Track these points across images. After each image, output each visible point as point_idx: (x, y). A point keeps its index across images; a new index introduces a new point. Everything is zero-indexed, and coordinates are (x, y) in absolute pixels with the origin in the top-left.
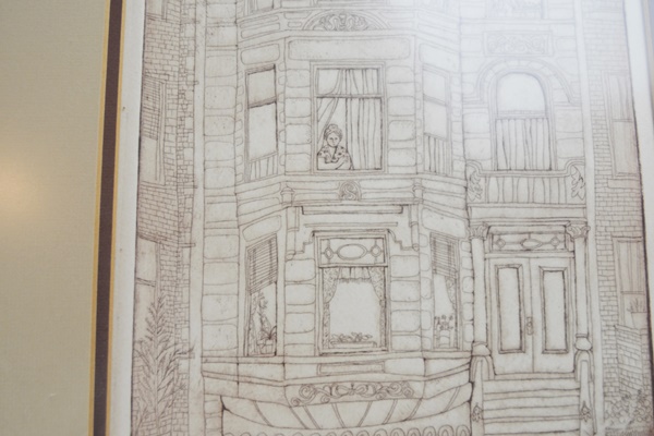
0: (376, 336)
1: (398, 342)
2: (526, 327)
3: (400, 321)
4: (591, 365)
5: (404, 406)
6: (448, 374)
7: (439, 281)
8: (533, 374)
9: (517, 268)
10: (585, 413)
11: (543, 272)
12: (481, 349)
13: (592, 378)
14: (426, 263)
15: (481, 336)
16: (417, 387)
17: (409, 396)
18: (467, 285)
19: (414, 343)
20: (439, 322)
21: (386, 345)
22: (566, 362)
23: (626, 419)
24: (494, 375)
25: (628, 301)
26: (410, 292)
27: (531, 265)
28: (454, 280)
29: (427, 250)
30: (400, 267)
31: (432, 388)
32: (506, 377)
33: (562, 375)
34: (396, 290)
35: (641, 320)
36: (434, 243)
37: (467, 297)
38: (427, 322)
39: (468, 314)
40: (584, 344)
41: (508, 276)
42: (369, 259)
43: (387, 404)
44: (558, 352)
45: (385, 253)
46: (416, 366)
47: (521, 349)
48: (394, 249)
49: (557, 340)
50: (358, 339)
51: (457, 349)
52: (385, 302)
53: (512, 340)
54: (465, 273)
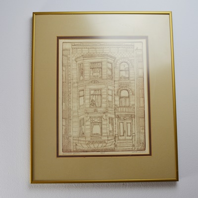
0: (100, 134)
1: (103, 135)
2: (124, 132)
3: (104, 131)
4: (135, 138)
5: (104, 144)
6: (112, 139)
7: (110, 125)
8: (125, 139)
9: (123, 123)
10: (133, 146)
11: (127, 123)
12: (117, 136)
13: (135, 140)
14: (108, 122)
15: (117, 133)
16: (106, 142)
17: (105, 143)
18: (115, 125)
19: (106, 135)
20: (110, 131)
21: (101, 135)
22: (131, 138)
23: (140, 147)
24: (119, 140)
25: (141, 128)
26: (105, 127)
27: (125, 122)
28: (113, 125)
29: (108, 120)
30: (104, 123)
31: (109, 142)
32: (121, 140)
33: (130, 140)
34: (103, 126)
35: (143, 131)
36: (109, 119)
37: (114, 127)
38: (108, 131)
39: (115, 130)
40: (134, 135)
41: (121, 124)
42: (99, 121)
43: (101, 144)
44: (129, 136)
45: (101, 120)
46: (106, 138)
47: (123, 136)
48: (103, 120)
49: (129, 134)
50: (97, 134)
51: (113, 135)
52: (101, 128)
53: (122, 134)
54: (114, 123)
